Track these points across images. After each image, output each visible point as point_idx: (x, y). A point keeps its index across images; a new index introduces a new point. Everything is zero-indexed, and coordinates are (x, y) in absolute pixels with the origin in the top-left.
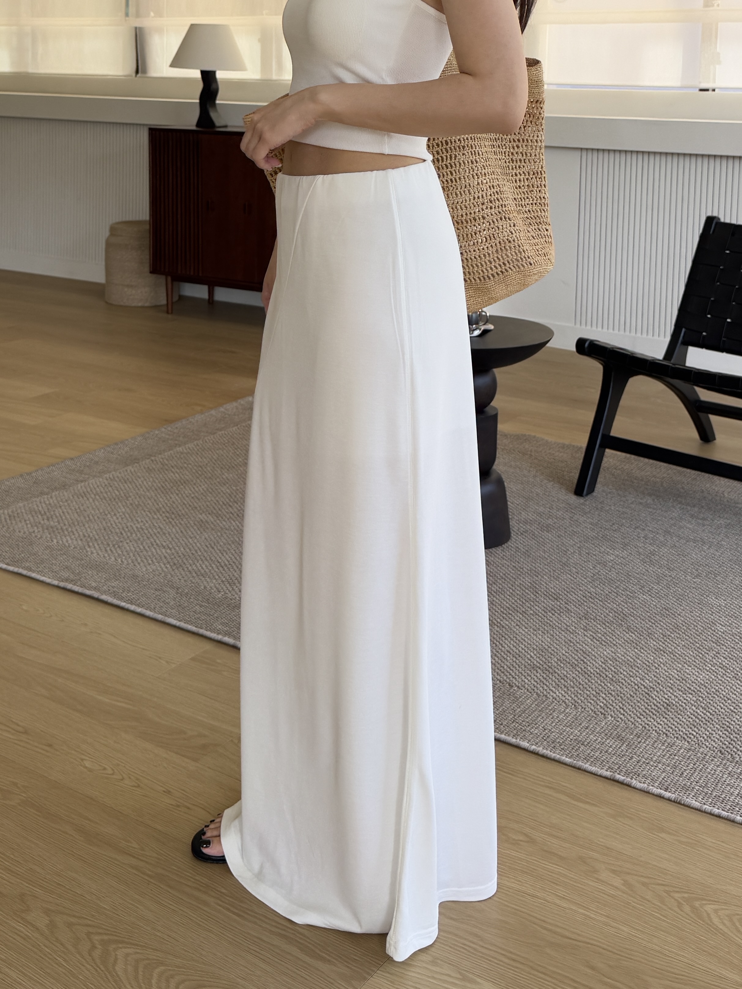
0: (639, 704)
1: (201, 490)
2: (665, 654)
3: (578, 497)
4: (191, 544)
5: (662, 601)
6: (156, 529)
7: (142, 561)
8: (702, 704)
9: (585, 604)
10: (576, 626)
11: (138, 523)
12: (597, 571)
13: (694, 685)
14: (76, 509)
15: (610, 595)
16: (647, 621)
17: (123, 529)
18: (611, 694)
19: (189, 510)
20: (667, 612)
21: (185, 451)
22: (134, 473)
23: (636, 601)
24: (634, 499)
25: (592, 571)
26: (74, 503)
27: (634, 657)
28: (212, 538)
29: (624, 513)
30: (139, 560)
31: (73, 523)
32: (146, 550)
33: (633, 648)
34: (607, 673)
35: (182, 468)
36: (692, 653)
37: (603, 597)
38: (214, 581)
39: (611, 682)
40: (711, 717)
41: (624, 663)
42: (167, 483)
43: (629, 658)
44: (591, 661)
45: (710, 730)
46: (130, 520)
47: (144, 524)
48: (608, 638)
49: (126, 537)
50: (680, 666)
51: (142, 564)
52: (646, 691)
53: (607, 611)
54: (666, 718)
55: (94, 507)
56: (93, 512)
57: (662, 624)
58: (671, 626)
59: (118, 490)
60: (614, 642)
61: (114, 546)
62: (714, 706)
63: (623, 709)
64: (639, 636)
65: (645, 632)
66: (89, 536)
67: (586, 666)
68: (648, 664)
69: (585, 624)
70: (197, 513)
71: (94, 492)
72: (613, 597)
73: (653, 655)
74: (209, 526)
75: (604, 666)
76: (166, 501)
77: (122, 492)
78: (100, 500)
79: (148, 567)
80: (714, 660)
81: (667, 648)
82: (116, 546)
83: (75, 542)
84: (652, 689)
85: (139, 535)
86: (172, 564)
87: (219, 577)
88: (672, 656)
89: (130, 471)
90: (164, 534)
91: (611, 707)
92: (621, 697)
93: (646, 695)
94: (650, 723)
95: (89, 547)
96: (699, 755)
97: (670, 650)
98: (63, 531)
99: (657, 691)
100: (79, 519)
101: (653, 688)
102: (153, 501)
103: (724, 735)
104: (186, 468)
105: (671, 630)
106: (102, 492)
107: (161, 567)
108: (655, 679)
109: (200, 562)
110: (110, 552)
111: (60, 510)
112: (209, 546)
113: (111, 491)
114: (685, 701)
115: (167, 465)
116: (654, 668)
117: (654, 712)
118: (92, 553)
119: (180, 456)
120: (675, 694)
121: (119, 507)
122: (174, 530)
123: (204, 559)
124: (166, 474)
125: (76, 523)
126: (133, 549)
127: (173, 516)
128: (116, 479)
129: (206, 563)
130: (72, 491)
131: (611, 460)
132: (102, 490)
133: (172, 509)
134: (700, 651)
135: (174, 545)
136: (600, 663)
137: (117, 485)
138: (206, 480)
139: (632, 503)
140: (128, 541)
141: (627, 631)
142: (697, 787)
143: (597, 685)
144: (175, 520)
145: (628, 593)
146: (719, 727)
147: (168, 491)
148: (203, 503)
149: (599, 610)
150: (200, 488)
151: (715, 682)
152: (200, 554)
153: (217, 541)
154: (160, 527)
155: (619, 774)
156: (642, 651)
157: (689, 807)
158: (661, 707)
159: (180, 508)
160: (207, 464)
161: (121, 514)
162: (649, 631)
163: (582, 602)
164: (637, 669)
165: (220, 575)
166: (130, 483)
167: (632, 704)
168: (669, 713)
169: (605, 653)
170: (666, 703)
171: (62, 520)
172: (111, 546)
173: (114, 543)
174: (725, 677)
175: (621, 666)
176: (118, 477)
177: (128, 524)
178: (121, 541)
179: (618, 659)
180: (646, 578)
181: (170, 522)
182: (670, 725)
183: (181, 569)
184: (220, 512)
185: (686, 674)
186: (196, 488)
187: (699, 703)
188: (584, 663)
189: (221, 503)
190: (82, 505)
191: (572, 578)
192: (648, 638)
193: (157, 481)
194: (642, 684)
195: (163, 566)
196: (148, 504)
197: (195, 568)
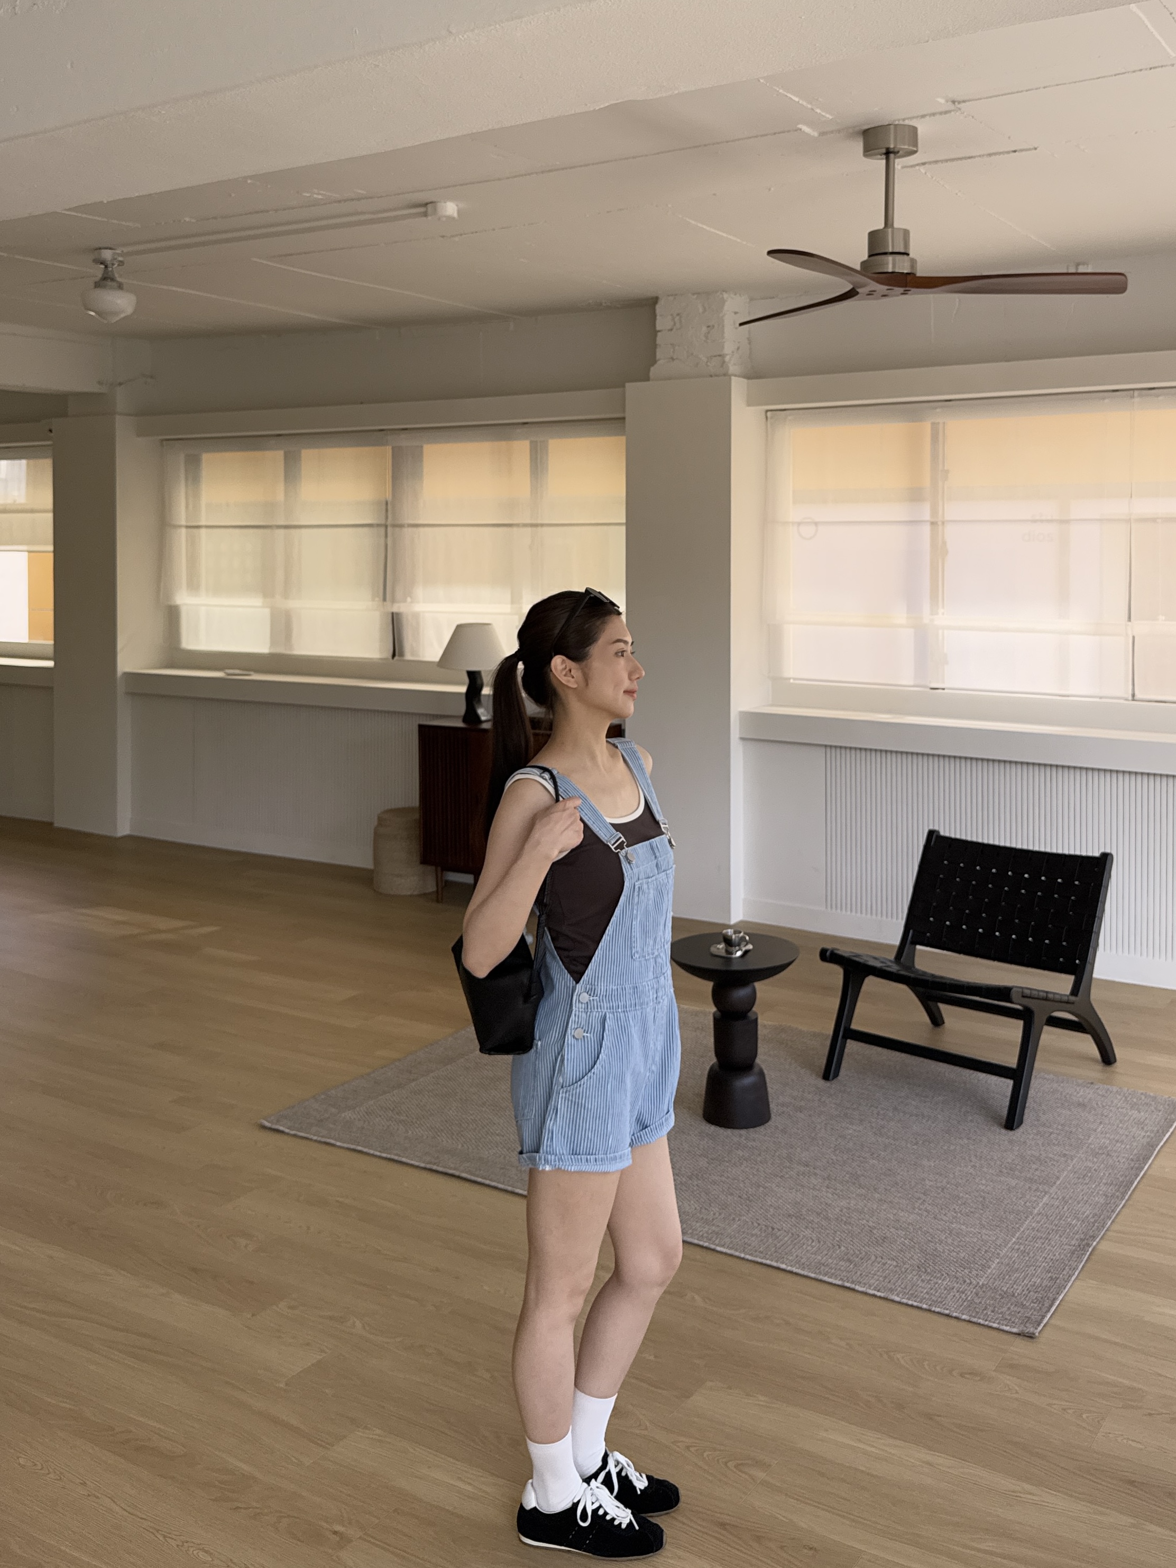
2: (886, 1203)
3: (827, 1081)
5: (887, 1164)
8: (909, 1236)
10: (822, 1185)
12: (838, 1143)
13: (905, 1224)
15: (848, 1161)
20: (890, 1172)
23: (867, 1165)
24: (871, 1082)
25: (835, 1143)
26: (414, 1099)
27: (863, 1206)
29: (862, 1094)
30: (481, 1145)
33: (862, 1200)
36: (905, 1202)
37: (842, 1163)
39: (846, 1224)
41: (855, 1211)
43: (859, 1207)
44: (831, 1210)
49: (465, 1127)
52: (870, 1229)
53: (845, 1173)
56: (432, 1107)
57: (885, 1181)
58: (892, 1183)
59: (446, 1087)
60: (849, 1196)
63: (853, 1242)
64: (867, 1190)
68: (872, 1210)
69: (828, 1184)
71: (427, 1089)
72: (850, 1163)
78: (434, 1096)
80: (921, 1206)
81: (888, 1199)
94: (871, 1250)
96: (903, 1269)
98: (414, 1124)
103: (922, 1256)
108: (877, 1220)
113: (441, 1088)
116: (877, 1213)
118: (442, 1141)
120: (891, 1230)
125: (422, 1117)
132: (433, 1087)
134: (911, 1200)
137: (444, 1083)
141: (859, 1187)
142: (900, 1290)
145: (862, 1159)
151: (920, 1221)
156: (869, 1201)
163: (827, 1167)
173: (457, 1132)
174: (928, 1218)
178: (462, 1131)
179: (851, 1207)
180: (876, 1146)
185: (899, 1217)
191: (819, 1149)
192: (874, 1192)
194: (867, 1225)
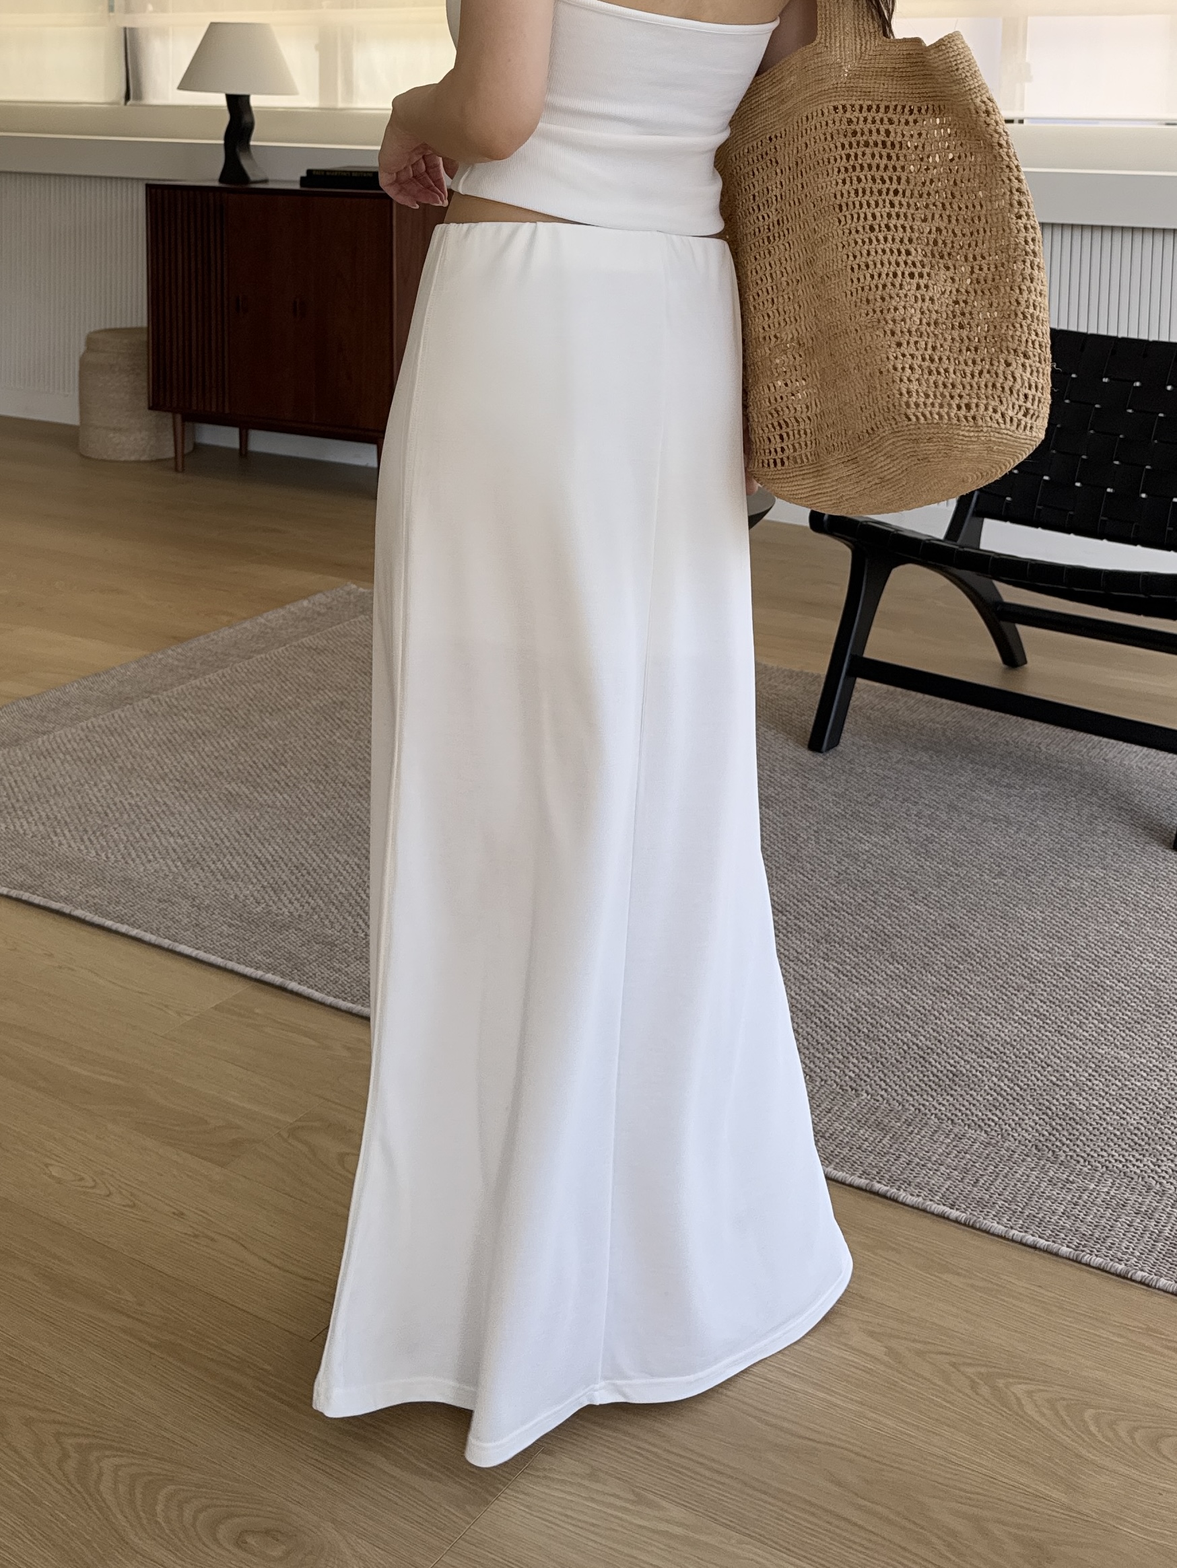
0: (909, 1074)
1: (229, 745)
2: (950, 997)
3: (814, 754)
4: (214, 829)
5: (945, 914)
6: (160, 806)
7: (138, 856)
8: (1007, 1073)
9: (826, 919)
10: (812, 953)
11: (132, 797)
12: (844, 868)
13: (995, 1043)
14: (35, 777)
15: (865, 904)
16: (921, 944)
17: (109, 807)
18: (866, 1058)
19: (211, 778)
20: (953, 931)
21: (204, 685)
22: (125, 720)
23: (904, 915)
24: (900, 756)
25: (836, 868)
26: (33, 767)
27: (902, 1001)
28: (247, 820)
29: (885, 777)
30: (134, 855)
31: (31, 799)
32: (144, 839)
33: (900, 987)
34: (860, 1026)
35: (200, 712)
36: (991, 995)
37: (853, 908)
38: (251, 887)
39: (867, 1040)
40: (1021, 1093)
41: (886, 1011)
42: (176, 735)
43: (894, 1003)
44: (836, 1007)
45: (1020, 1114)
46: (119, 793)
47: (141, 799)
48: (862, 972)
49: (113, 819)
50: (974, 1014)
51: (138, 861)
52: (921, 1053)
53: (860, 931)
54: (952, 1096)
55: (63, 773)
56: (61, 781)
57: (945, 949)
58: (959, 953)
59: (100, 747)
60: (871, 978)
61: (94, 832)
62: (1025, 1077)
63: (885, 1081)
64: (910, 968)
65: (919, 962)
66: (56, 818)
67: (827, 1015)
68: (923, 1011)
69: (825, 950)
70: (223, 781)
71: (64, 749)
72: (870, 908)
73: (932, 997)
74: (241, 802)
75: (855, 1014)
76: (175, 764)
77: (106, 750)
78: (72, 762)
79: (148, 866)
80: (1026, 1005)
81: (954, 988)
82: (98, 833)
83: (34, 828)
84: (929, 1051)
85: (133, 816)
86: (184, 861)
87: (258, 880)
88: (961, 999)
89: (120, 717)
90: (173, 814)
91: (866, 1078)
92: (882, 1063)
93: (921, 1060)
94: (927, 1104)
95: (56, 835)
96: (1003, 1152)
97: (958, 990)
98: (15, 811)
99: (938, 1054)
100: (39, 792)
101: (932, 1049)
102: (155, 763)
103: (1041, 1122)
104: (205, 711)
105: (959, 959)
106: (74, 750)
107: (168, 866)
108: (935, 1034)
109: (229, 857)
110: (88, 843)
111: (9, 777)
112: (242, 832)
113: (90, 747)
114: (981, 1069)
115: (176, 707)
116: (933, 1018)
117: (933, 1085)
118: (60, 844)
119: (196, 692)
120: (966, 1058)
121: (102, 772)
122: (187, 808)
123: (234, 852)
124: (174, 721)
125: (35, 799)
126: (125, 838)
127: (186, 787)
128: (97, 729)
129: (238, 858)
130: (30, 749)
131: (865, 696)
132: (75, 746)
133: (185, 776)
134: (1004, 990)
135: (188, 831)
136: (850, 1011)
137: (98, 739)
138: (237, 730)
139: (898, 762)
140: (116, 826)
141: (891, 960)
142: (1000, 1203)
143: (844, 1045)
144: (190, 792)
145: (892, 901)
146: (1034, 1109)
147: (178, 747)
148: (233, 766)
149: (848, 929)
150: (227, 742)
151: (1027, 1039)
152: (228, 844)
153: (255, 825)
154: (165, 804)
155: (879, 1182)
156: (915, 991)
157: (987, 1232)
158: (944, 1078)
159: (197, 774)
160: (238, 706)
161: (105, 783)
162: (926, 960)
163: (821, 915)
164: (906, 1019)
165: (260, 877)
166: (119, 735)
167: (899, 1073)
168: (956, 1088)
169: (857, 994)
170: (951, 1072)
171: (14, 792)
172: (90, 832)
173: (95, 828)
174: (1043, 1031)
175: (882, 1015)
176: (100, 726)
177: (117, 799)
178: (106, 826)
179: (877, 1004)
180: (920, 878)
181: (182, 796)
182: (958, 1106)
183: (198, 869)
184: (258, 780)
185: (982, 1027)
186: (221, 743)
187: (1002, 1071)
188: (824, 1010)
189: (261, 766)
190: (45, 770)
191: (806, 879)
192: (924, 972)
193: (161, 733)
194: (914, 1044)
195: (170, 863)
196: (147, 767)
197: (220, 867)
